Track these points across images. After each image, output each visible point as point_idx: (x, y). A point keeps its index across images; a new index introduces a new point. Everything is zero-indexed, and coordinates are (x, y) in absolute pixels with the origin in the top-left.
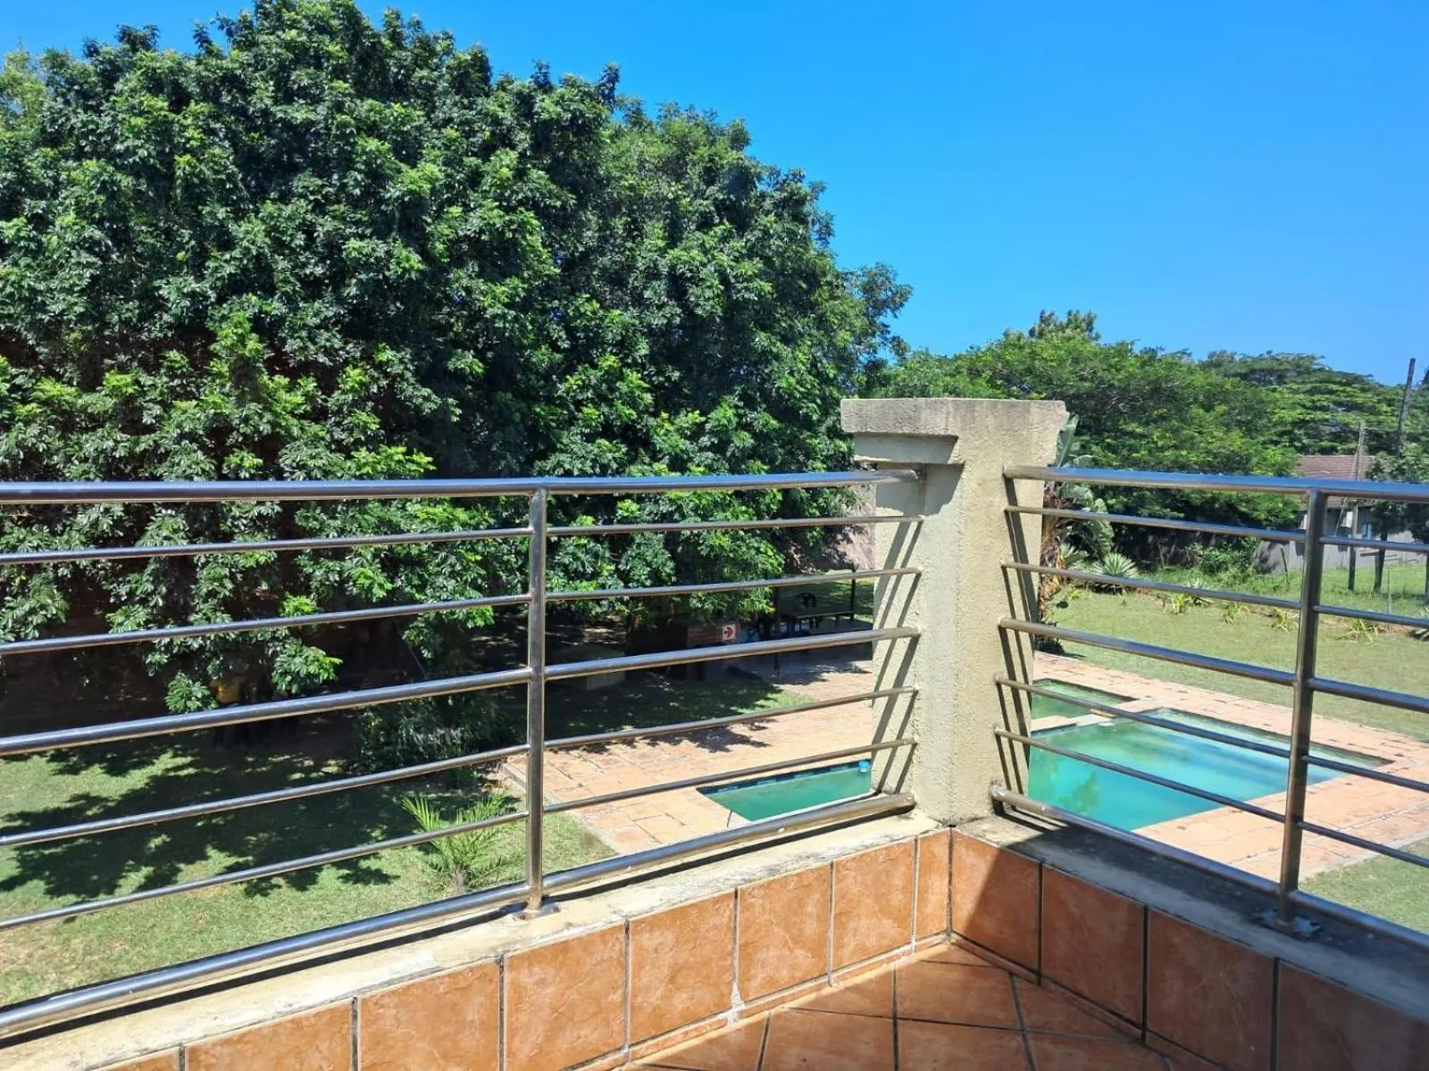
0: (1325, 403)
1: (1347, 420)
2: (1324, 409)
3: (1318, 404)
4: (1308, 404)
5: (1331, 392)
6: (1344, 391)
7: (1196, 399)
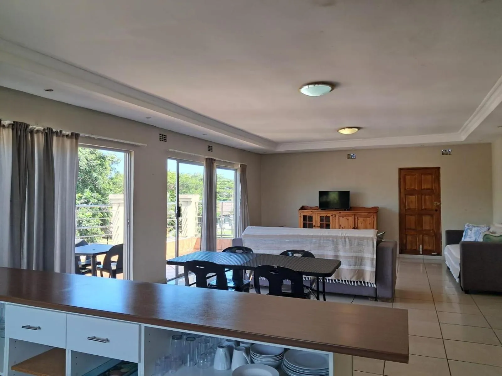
0: (224, 187)
1: (230, 192)
2: (223, 189)
3: (222, 187)
4: (220, 187)
5: (225, 184)
6: (228, 184)
7: (193, 187)
